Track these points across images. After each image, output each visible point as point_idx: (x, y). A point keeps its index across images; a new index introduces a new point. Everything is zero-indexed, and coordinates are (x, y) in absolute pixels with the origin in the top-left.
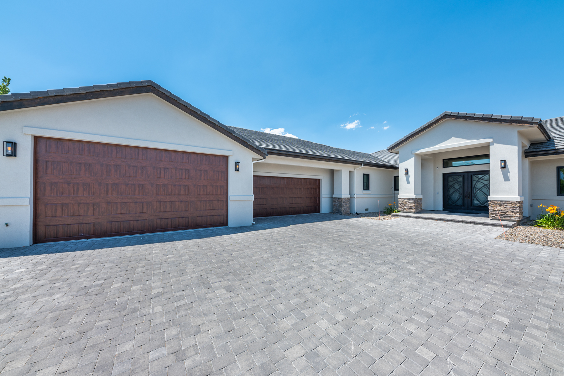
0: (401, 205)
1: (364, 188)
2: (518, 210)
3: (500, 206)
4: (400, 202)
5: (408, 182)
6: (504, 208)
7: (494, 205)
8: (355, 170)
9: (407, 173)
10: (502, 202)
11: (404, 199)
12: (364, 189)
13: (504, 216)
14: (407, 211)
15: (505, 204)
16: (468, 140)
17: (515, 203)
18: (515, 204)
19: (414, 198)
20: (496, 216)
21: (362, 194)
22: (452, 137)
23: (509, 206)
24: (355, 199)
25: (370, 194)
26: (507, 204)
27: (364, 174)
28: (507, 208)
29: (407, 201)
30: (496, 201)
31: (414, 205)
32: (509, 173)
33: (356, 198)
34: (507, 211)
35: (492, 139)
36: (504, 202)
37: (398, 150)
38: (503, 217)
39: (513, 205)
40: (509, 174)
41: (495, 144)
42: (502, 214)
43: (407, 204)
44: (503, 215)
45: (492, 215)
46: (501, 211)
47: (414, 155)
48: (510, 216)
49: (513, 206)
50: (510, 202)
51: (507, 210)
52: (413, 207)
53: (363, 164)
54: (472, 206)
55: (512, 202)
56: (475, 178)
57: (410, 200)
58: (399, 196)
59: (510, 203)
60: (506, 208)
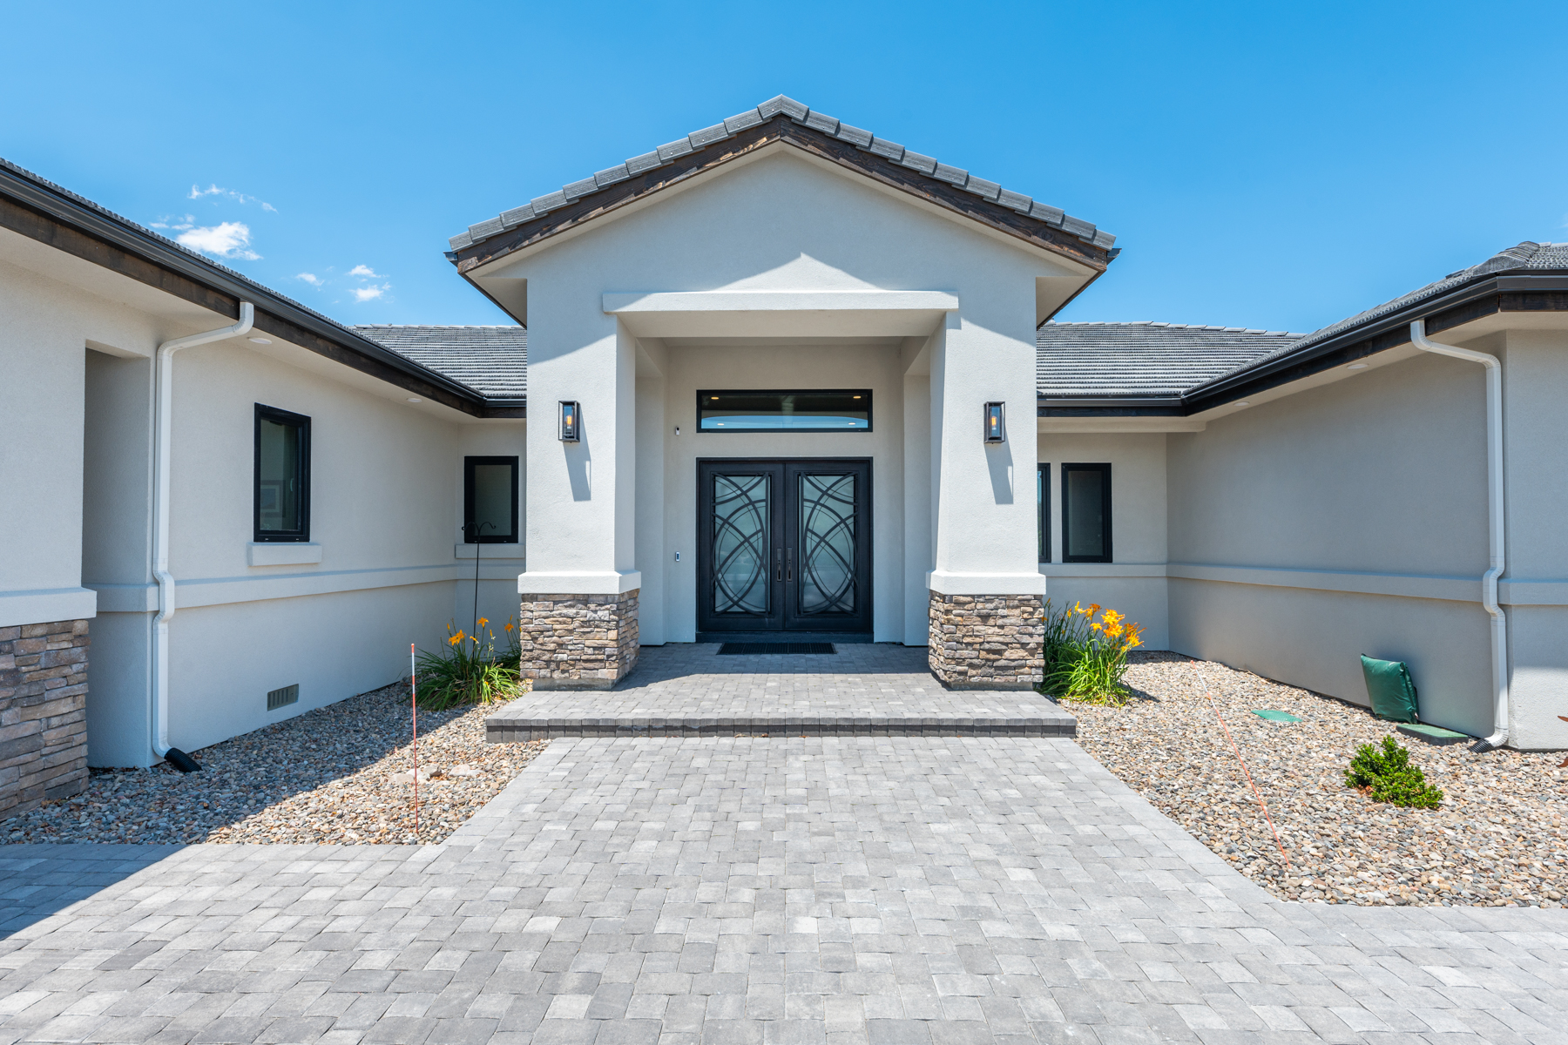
0: (534, 639)
1: (265, 526)
2: (1039, 635)
3: (985, 618)
4: (531, 621)
5: (581, 491)
6: (996, 630)
7: (962, 616)
8: (166, 355)
9: (573, 435)
10: (990, 601)
11: (556, 599)
12: (261, 536)
13: (997, 668)
14: (575, 676)
15: (1001, 612)
16: (867, 285)
17: (1032, 602)
18: (1031, 610)
19: (617, 592)
20: (972, 672)
21: (245, 572)
22: (804, 256)
23: (1013, 620)
24: (162, 628)
25: (312, 571)
26: (1005, 612)
27: (264, 414)
28: (1006, 629)
29: (572, 612)
30: (969, 599)
31: (613, 634)
32: (1012, 465)
33: (169, 609)
34: (1006, 644)
35: (957, 299)
36: (997, 602)
37: (518, 275)
38: (992, 670)
39: (1025, 616)
40: (1010, 468)
41: (964, 323)
42: (992, 657)
43: (571, 632)
44: (994, 661)
45: (958, 664)
46: (987, 646)
47: (614, 323)
48: (1015, 668)
49: (1026, 619)
50: (1016, 602)
51: (1007, 640)
52: (608, 651)
53: (248, 309)
54: (799, 612)
55: (1024, 602)
56: (809, 490)
57: (592, 606)
58: (528, 582)
59: (1017, 607)
60: (1002, 627)
